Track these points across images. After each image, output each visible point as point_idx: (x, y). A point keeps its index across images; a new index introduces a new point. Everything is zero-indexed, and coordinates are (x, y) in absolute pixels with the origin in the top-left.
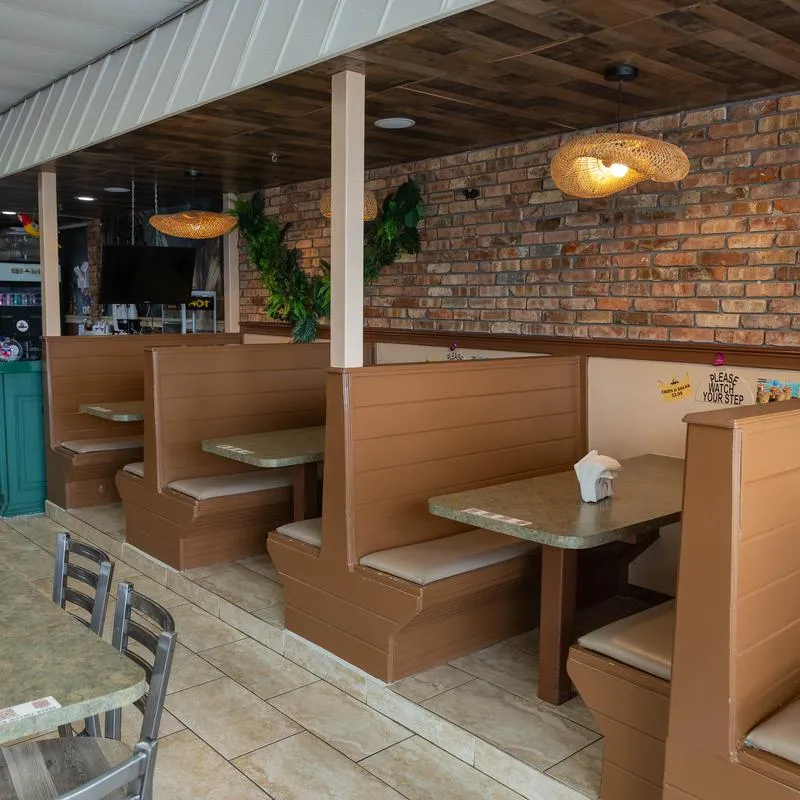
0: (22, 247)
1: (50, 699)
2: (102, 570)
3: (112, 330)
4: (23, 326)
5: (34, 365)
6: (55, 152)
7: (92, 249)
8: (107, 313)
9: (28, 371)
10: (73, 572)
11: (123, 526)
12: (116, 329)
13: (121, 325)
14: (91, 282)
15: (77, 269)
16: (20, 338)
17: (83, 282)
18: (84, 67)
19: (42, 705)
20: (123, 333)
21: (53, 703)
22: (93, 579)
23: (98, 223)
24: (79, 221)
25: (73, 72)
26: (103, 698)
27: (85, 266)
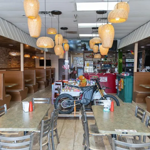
0: (130, 56)
1: (135, 131)
2: (144, 113)
3: (146, 71)
4: (130, 70)
5: (132, 77)
6: (138, 40)
7: (143, 56)
8: (145, 68)
9: (130, 78)
10: (138, 112)
11: (146, 108)
12: (147, 71)
13: (148, 70)
14: (142, 62)
15: (140, 60)
16: (130, 72)
17: (141, 62)
18: (145, 24)
19: (134, 131)
20: (148, 72)
21: (136, 131)
22: (142, 115)
23: (144, 51)
24: (141, 51)
25: (142, 25)
26: (144, 133)
27: (141, 59)
